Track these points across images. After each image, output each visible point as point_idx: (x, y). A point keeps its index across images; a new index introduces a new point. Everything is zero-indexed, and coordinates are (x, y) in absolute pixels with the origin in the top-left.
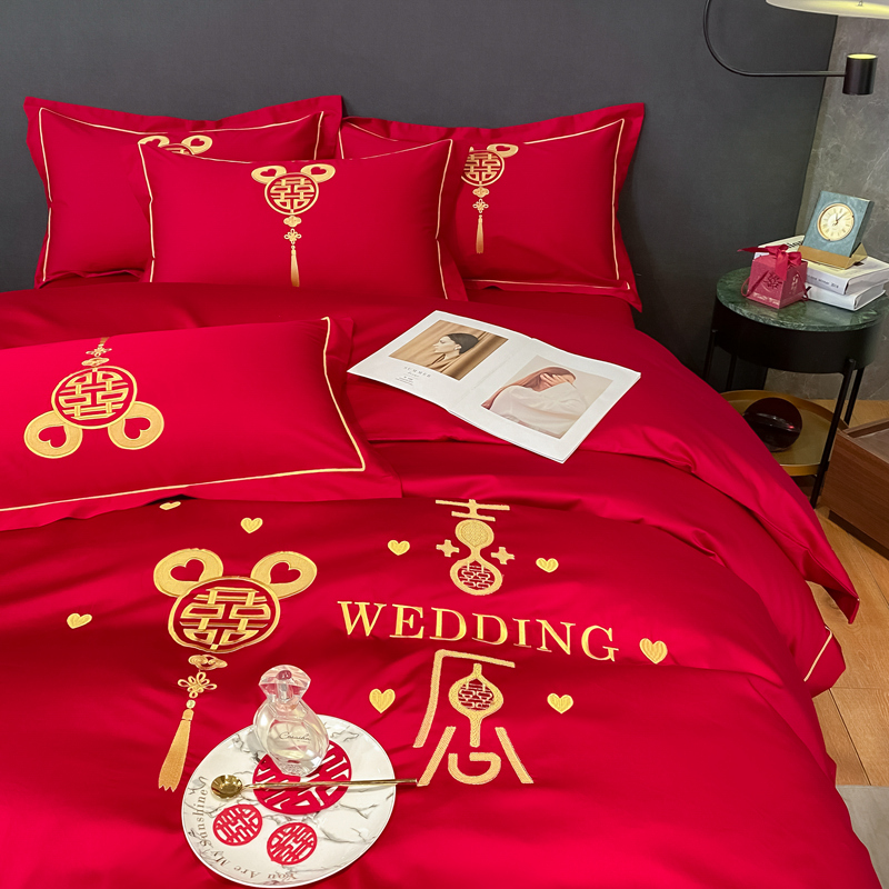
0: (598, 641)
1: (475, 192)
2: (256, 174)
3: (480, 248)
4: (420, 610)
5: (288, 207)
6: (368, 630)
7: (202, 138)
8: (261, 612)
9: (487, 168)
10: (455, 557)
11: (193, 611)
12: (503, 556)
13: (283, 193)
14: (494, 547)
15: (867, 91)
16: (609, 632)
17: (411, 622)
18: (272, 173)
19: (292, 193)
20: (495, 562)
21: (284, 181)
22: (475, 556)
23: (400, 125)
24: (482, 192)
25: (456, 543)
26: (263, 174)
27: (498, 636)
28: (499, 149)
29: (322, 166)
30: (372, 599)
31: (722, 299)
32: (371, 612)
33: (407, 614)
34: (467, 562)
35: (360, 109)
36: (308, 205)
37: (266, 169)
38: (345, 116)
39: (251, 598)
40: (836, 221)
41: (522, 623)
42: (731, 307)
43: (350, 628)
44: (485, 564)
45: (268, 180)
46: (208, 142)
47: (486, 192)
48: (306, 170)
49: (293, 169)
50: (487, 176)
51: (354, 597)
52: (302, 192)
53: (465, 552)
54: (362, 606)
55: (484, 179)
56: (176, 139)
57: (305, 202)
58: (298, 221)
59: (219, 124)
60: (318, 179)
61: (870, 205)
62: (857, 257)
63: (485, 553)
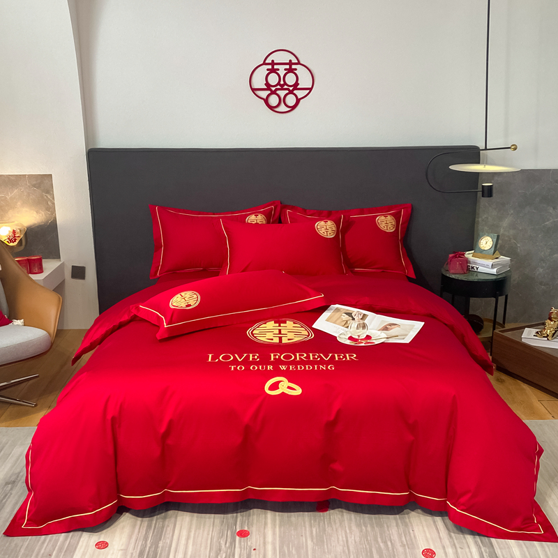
15: (492, 196)
31: (444, 273)
40: (486, 243)
42: (448, 275)
61: (498, 236)
62: (495, 256)
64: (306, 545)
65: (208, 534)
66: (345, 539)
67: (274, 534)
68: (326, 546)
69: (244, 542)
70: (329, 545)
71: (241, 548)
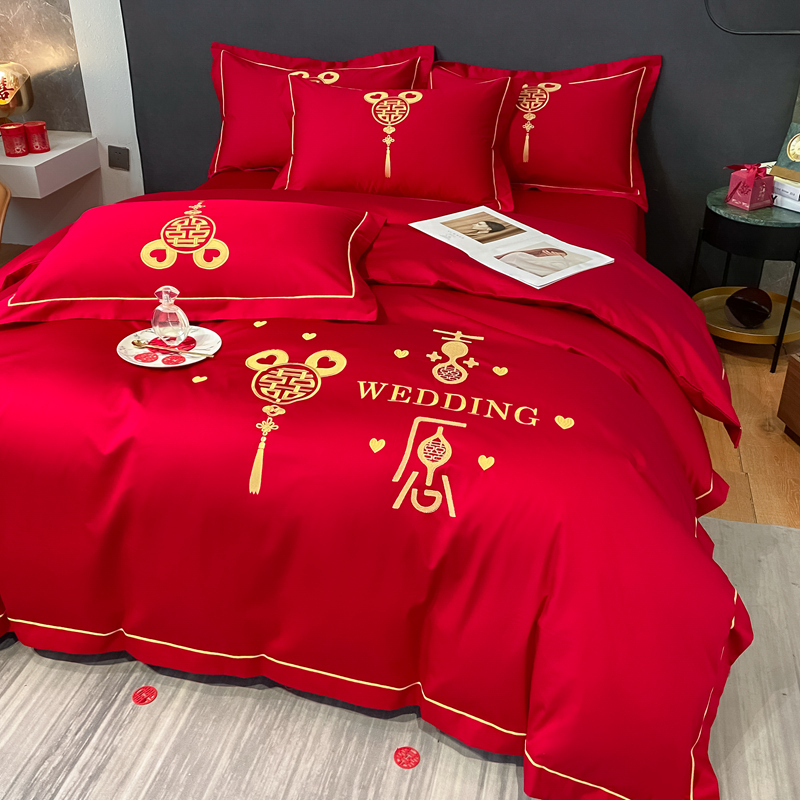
0: (525, 416)
1: (525, 116)
2: (367, 97)
3: (526, 159)
4: (410, 389)
5: (387, 120)
6: (374, 396)
7: (332, 73)
8: (309, 383)
9: (536, 100)
10: (438, 362)
11: (268, 379)
12: (472, 363)
13: (384, 111)
14: (466, 358)
16: (535, 411)
17: (402, 394)
18: (378, 96)
19: (391, 110)
20: (465, 366)
21: (386, 102)
22: (452, 361)
23: (476, 68)
24: (529, 117)
25: (440, 353)
26: (372, 97)
27: (459, 406)
28: (547, 86)
29: (413, 93)
30: (379, 380)
31: (709, 204)
32: (378, 387)
33: (400, 390)
34: (446, 365)
35: (447, 55)
36: (401, 119)
37: (374, 94)
38: (437, 61)
39: (304, 375)
41: (477, 401)
43: (363, 395)
44: (457, 367)
45: (375, 101)
46: (336, 76)
47: (533, 117)
48: (402, 95)
49: (393, 93)
50: (535, 105)
51: (368, 379)
52: (398, 110)
53: (445, 359)
54: (373, 384)
55: (533, 107)
56: (314, 74)
57: (399, 116)
58: (393, 130)
59: (345, 65)
60: (410, 101)
63: (459, 361)
64: (216, 765)
65: (61, 704)
66: (293, 763)
67: (174, 725)
68: (248, 777)
69: (110, 736)
70: (257, 773)
71: (96, 749)
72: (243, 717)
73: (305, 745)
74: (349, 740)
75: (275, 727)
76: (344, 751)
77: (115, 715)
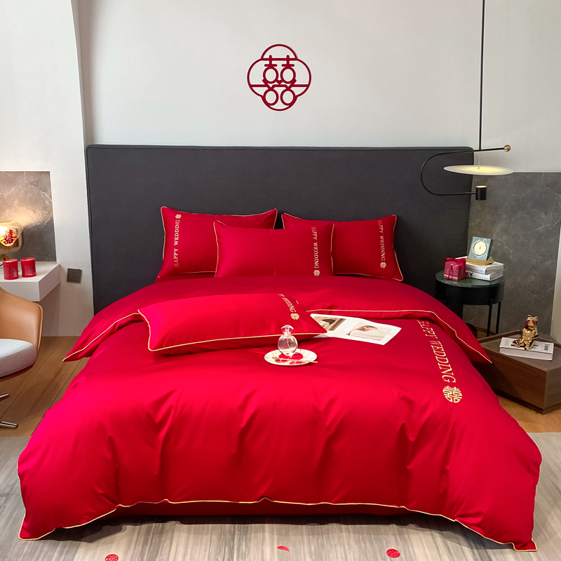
15: (485, 199)
40: (480, 247)
42: (442, 281)
62: (489, 261)
72: (306, 542)
73: (345, 548)
74: (365, 543)
75: (325, 543)
76: (365, 547)
77: (238, 551)
